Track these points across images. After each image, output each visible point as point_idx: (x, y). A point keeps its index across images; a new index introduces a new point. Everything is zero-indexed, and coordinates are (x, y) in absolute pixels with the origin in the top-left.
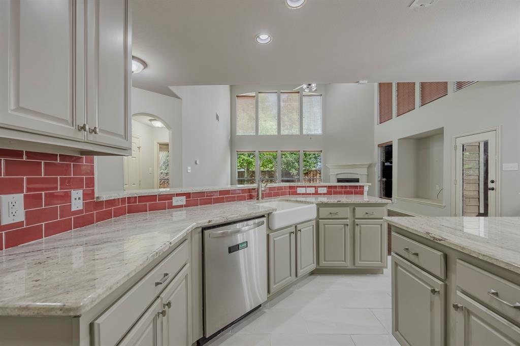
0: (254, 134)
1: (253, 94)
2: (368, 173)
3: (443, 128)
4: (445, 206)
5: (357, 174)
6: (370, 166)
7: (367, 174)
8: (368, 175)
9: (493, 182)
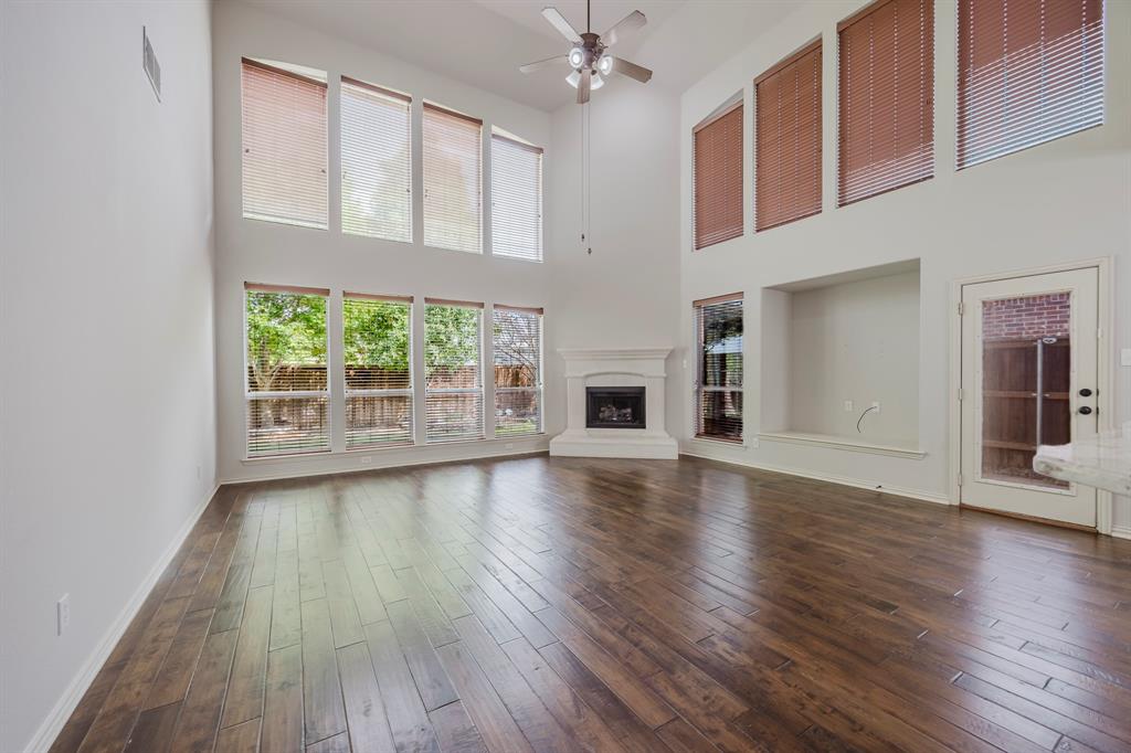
0: (326, 227)
1: (320, 75)
2: (666, 372)
3: (919, 260)
4: (925, 455)
5: (641, 375)
6: (671, 356)
7: (665, 375)
8: (666, 378)
9: (1085, 393)
